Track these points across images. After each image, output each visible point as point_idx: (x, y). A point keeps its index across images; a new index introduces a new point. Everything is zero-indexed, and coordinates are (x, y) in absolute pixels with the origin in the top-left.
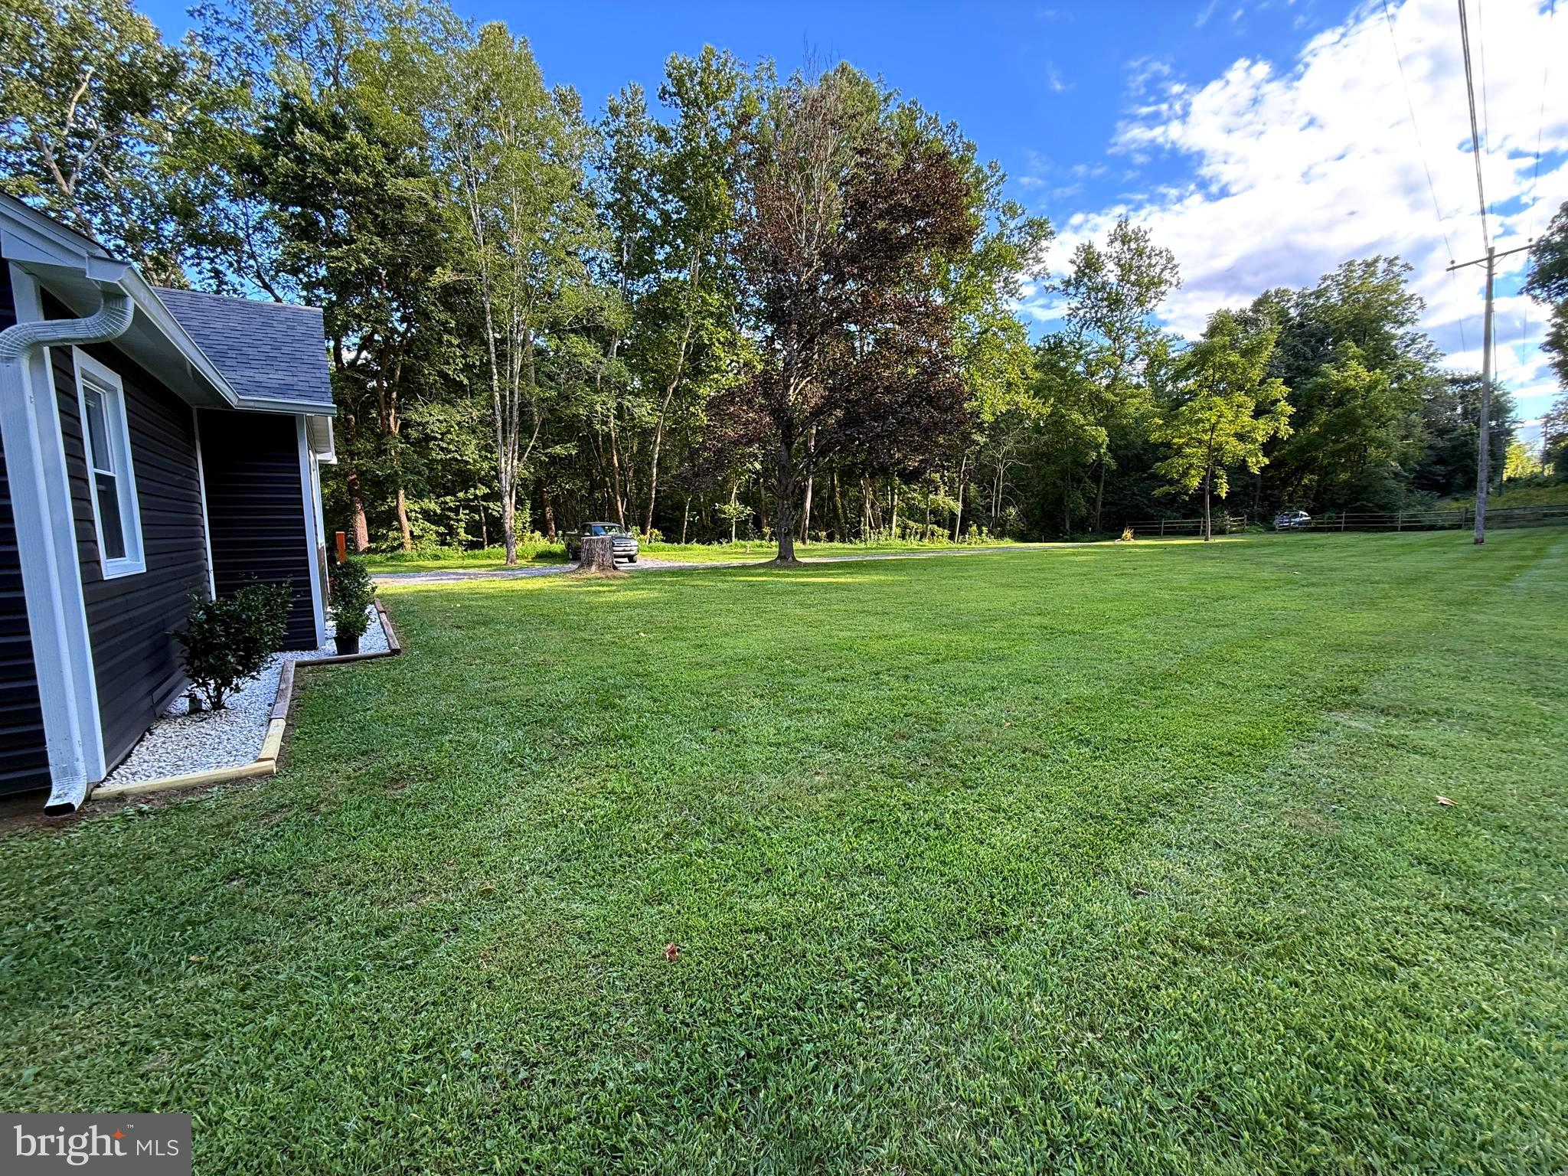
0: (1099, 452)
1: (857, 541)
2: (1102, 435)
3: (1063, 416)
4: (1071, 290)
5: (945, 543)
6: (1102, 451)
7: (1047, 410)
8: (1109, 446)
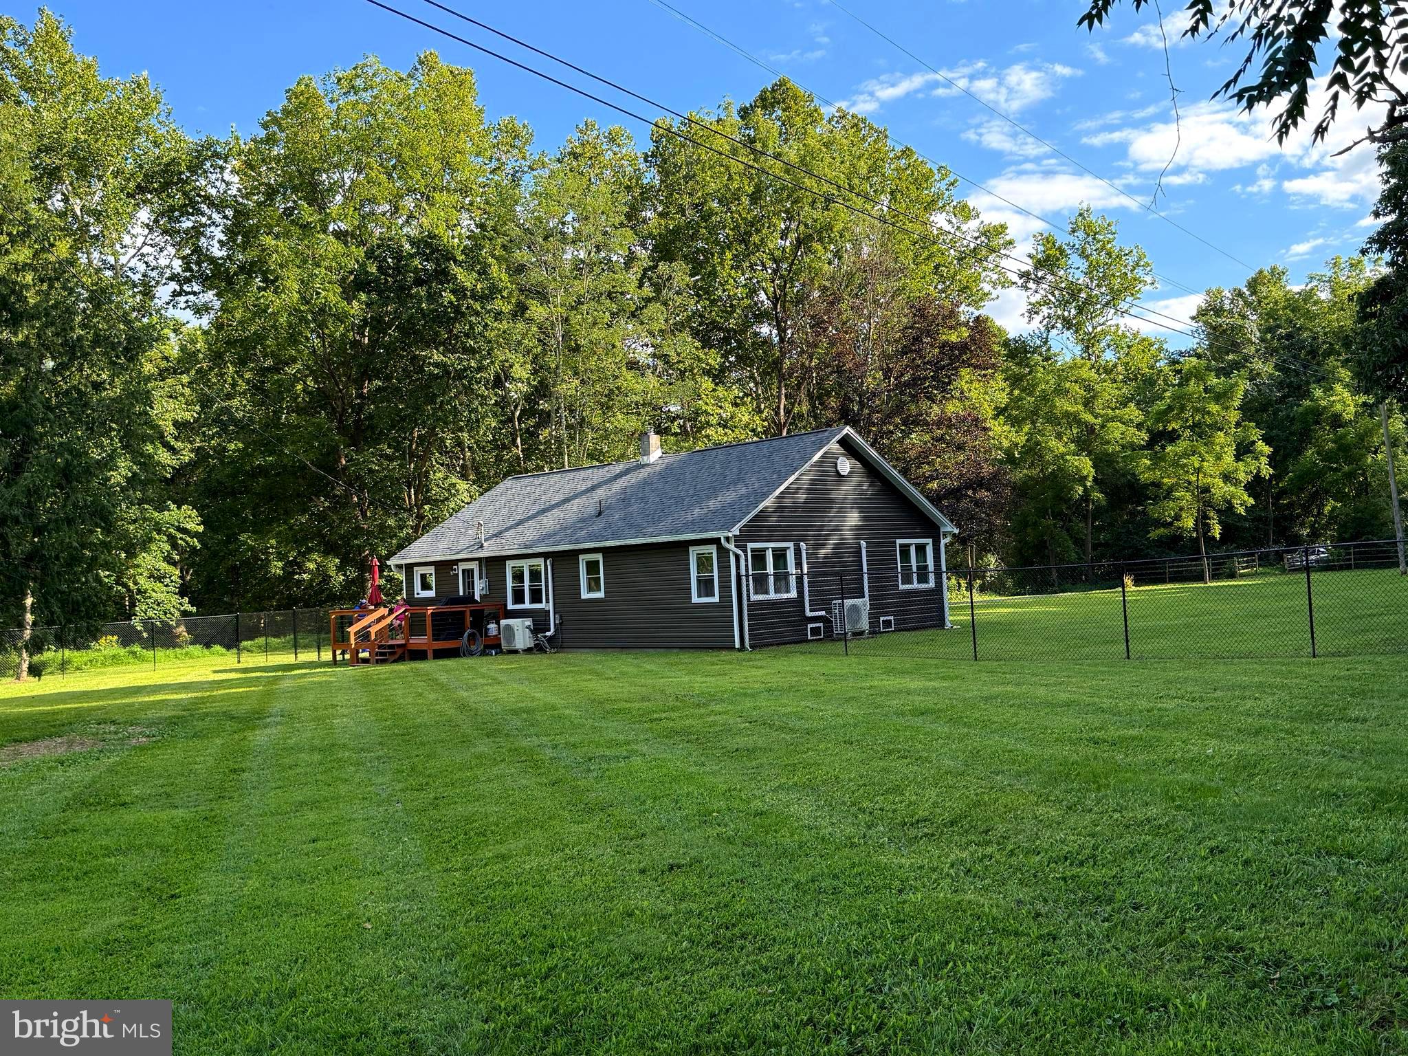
0: (1085, 486)
2: (1086, 466)
4: (1031, 284)
6: (1089, 484)
7: (1022, 440)
8: (1095, 479)
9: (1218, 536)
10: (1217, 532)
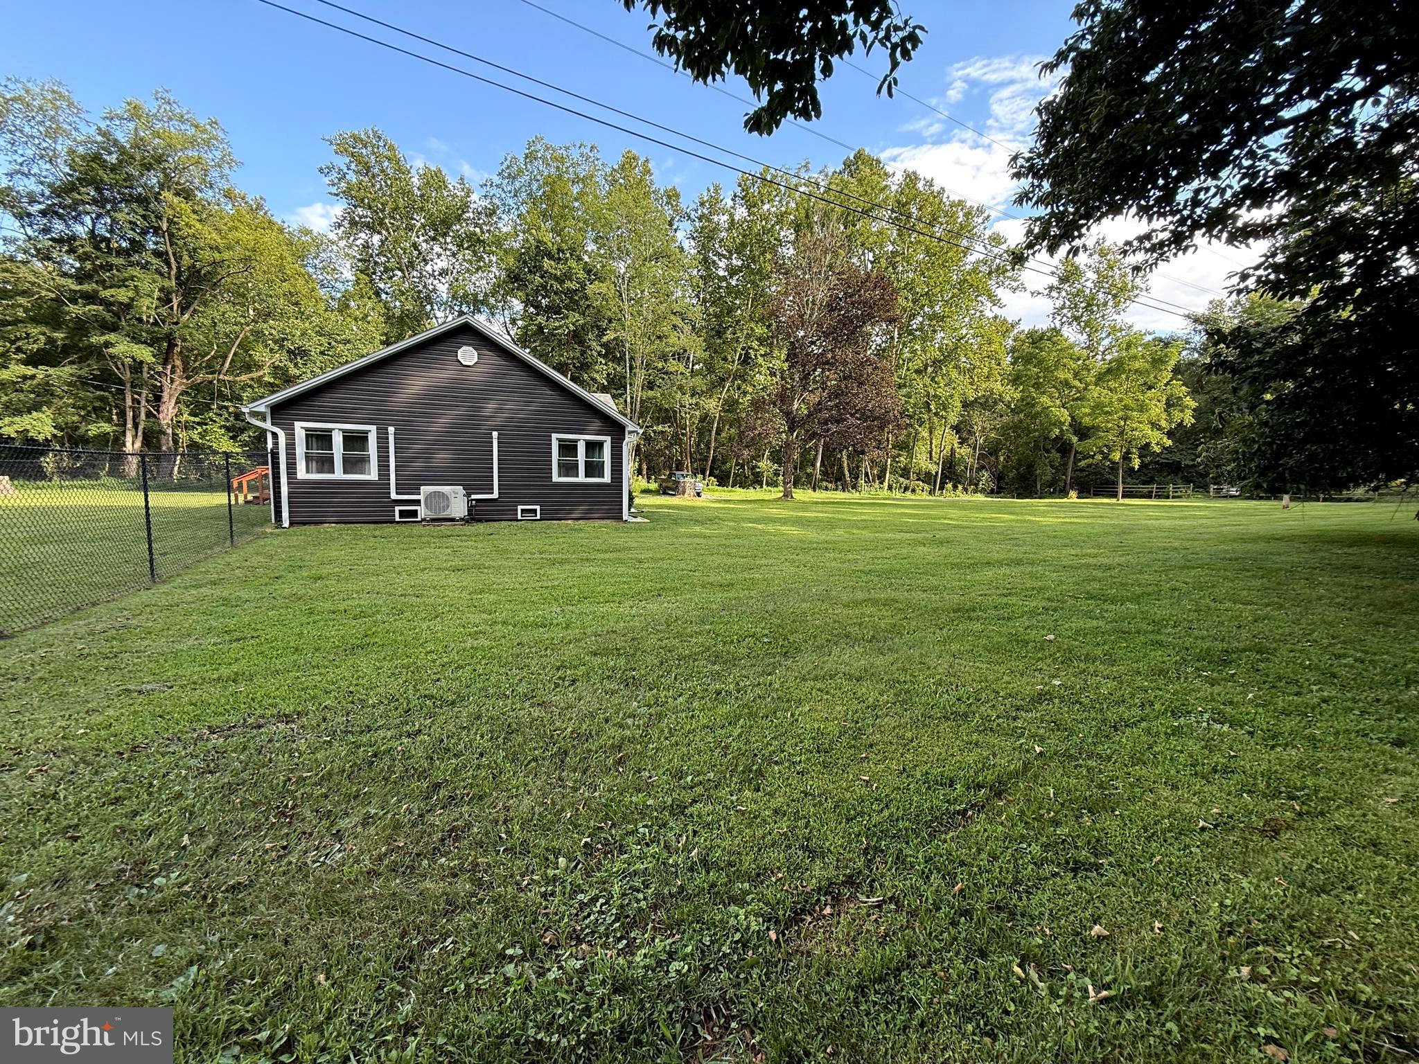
0: (1061, 429)
1: (854, 491)
2: (1065, 415)
3: (1034, 399)
4: (1054, 294)
5: (925, 496)
7: (1018, 396)
8: (1071, 425)
9: (1137, 467)
10: (1136, 464)
